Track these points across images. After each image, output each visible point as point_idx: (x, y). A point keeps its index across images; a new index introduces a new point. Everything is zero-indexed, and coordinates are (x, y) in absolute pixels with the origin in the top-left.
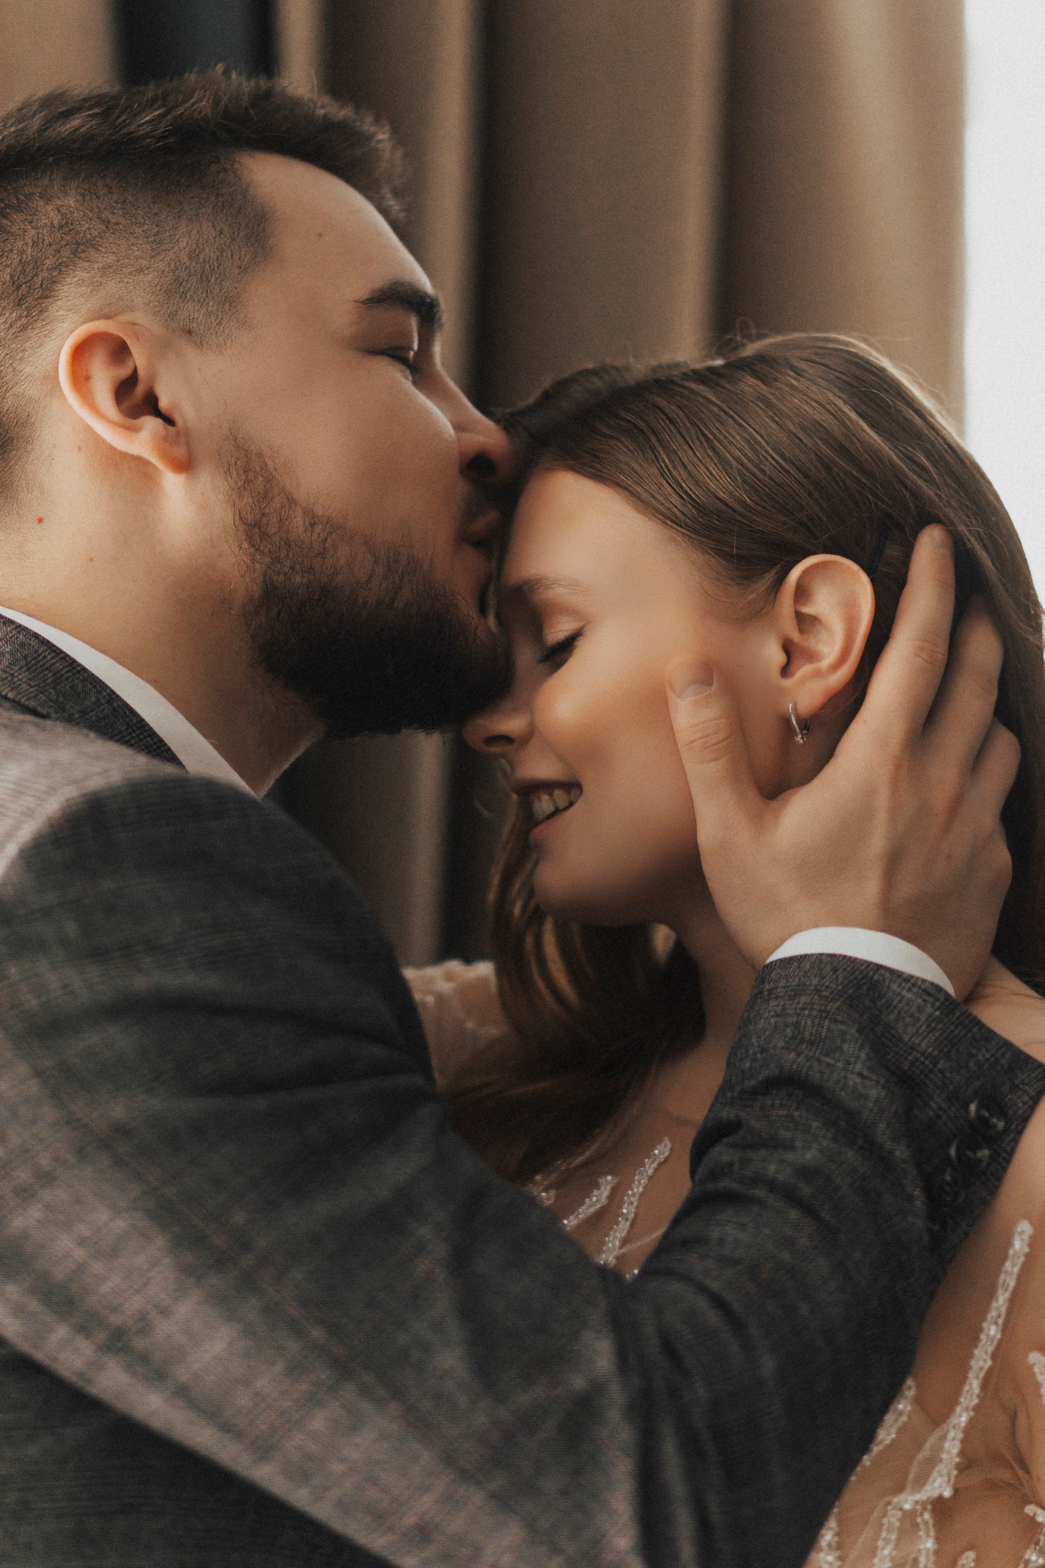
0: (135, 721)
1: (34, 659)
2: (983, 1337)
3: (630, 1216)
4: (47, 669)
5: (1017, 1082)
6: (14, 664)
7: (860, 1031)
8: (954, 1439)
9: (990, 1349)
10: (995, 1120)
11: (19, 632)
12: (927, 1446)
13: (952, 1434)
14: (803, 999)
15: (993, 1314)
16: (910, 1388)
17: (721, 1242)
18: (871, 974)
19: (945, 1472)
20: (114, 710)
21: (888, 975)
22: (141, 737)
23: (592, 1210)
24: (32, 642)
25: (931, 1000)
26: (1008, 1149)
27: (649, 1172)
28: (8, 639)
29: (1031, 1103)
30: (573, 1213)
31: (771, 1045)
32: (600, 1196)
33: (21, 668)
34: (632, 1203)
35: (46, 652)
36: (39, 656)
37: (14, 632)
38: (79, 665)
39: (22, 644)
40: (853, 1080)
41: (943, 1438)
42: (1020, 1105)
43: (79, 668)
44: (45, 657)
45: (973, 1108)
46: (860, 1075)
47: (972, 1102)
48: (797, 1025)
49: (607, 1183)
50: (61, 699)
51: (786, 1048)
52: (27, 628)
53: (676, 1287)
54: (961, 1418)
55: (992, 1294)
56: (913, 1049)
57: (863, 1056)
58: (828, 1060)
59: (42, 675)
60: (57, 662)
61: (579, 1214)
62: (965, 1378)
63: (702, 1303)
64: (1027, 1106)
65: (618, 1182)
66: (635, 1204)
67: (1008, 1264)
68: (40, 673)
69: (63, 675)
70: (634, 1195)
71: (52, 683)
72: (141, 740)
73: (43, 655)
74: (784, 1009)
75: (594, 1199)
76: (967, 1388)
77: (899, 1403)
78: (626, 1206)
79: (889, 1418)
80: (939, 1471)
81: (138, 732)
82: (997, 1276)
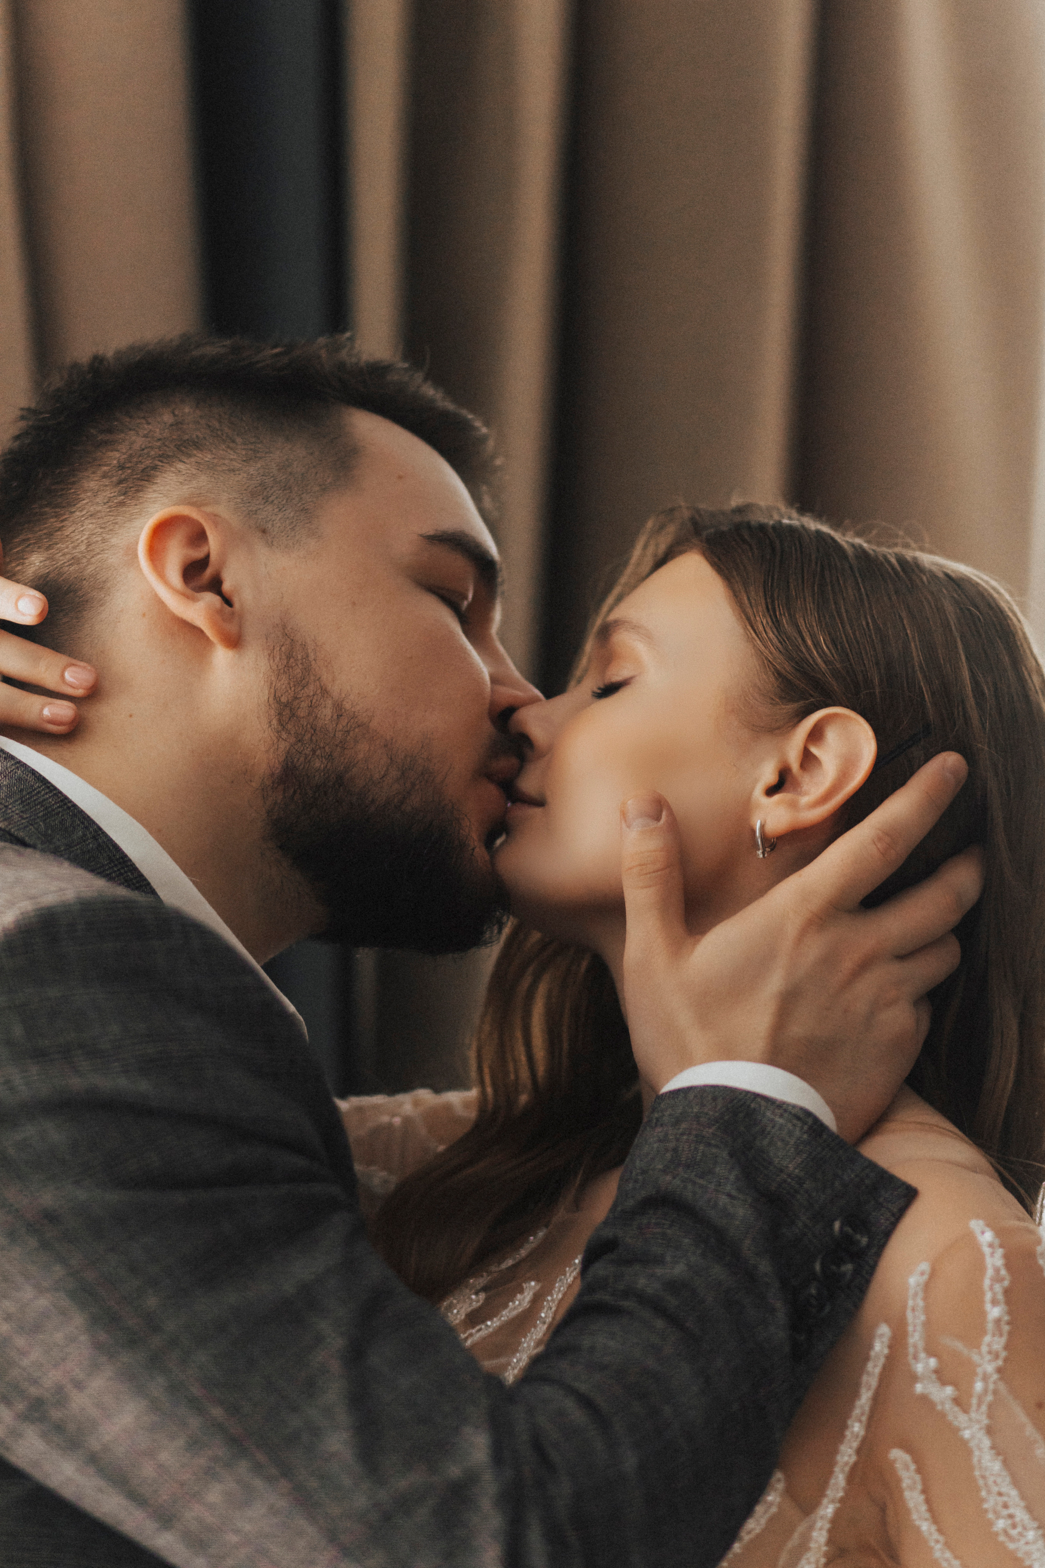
0: (118, 857)
1: (28, 793)
2: (848, 1433)
3: (547, 1320)
4: (40, 803)
5: (881, 1200)
6: (10, 797)
7: (731, 1155)
8: (821, 1529)
9: (855, 1445)
10: (858, 1237)
11: (18, 768)
12: (796, 1535)
13: (819, 1524)
14: (684, 1126)
15: (857, 1411)
16: (779, 1480)
17: (592, 1349)
18: (748, 1103)
19: (813, 1559)
20: (99, 845)
21: (763, 1103)
22: (122, 871)
23: (515, 1313)
24: (28, 778)
25: (799, 1124)
26: (871, 1262)
27: (569, 1280)
28: (7, 773)
29: (893, 1219)
30: (495, 1316)
31: (651, 1167)
32: (522, 1301)
33: (16, 801)
34: (551, 1309)
35: (40, 788)
36: (34, 790)
37: (13, 767)
38: (71, 801)
39: (20, 779)
40: (723, 1200)
41: (811, 1528)
42: (882, 1221)
43: (70, 805)
44: (39, 792)
45: (837, 1225)
46: (729, 1195)
47: (835, 1220)
48: (675, 1150)
49: (531, 1288)
50: (50, 832)
51: (664, 1171)
52: (26, 764)
53: (547, 1391)
54: (828, 1510)
55: (856, 1395)
56: (781, 1171)
57: (732, 1177)
58: (701, 1181)
59: (34, 808)
60: (50, 797)
61: (502, 1316)
62: (831, 1472)
63: (570, 1404)
64: (888, 1222)
65: (542, 1288)
66: (554, 1309)
67: (870, 1366)
68: (33, 807)
69: (53, 810)
70: (553, 1300)
71: (44, 815)
72: (121, 874)
73: (37, 790)
74: (666, 1135)
75: (517, 1303)
76: (833, 1481)
77: (769, 1495)
78: (545, 1310)
79: (759, 1509)
80: (807, 1559)
81: (119, 867)
82: (860, 1376)
